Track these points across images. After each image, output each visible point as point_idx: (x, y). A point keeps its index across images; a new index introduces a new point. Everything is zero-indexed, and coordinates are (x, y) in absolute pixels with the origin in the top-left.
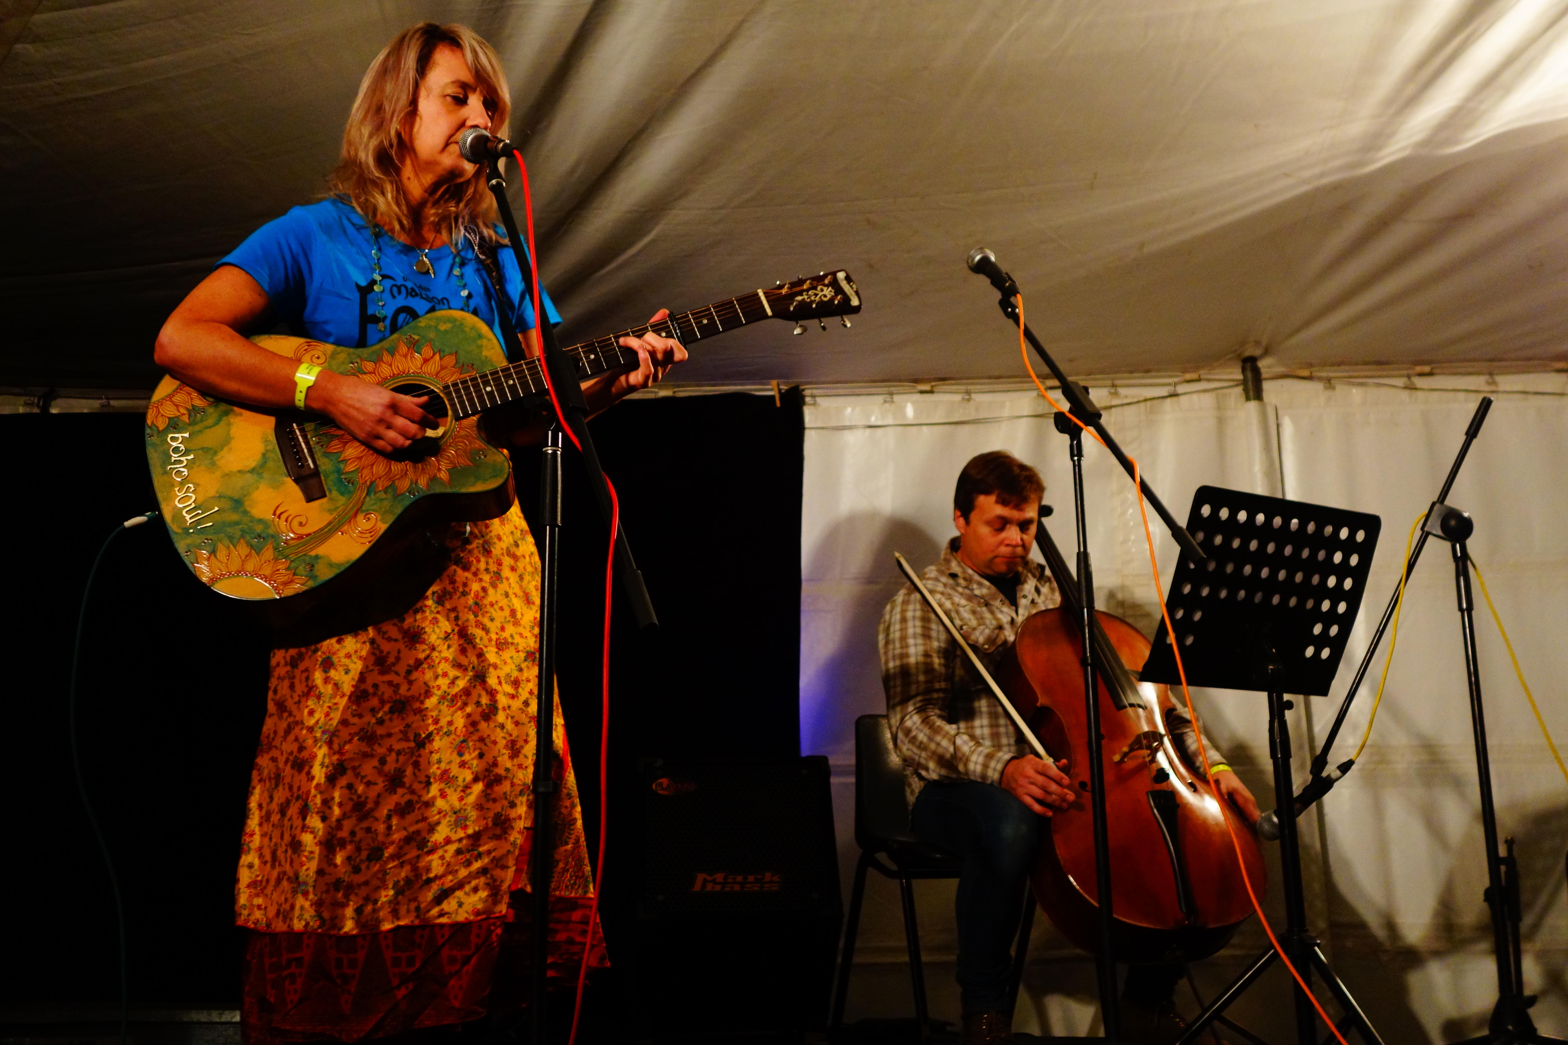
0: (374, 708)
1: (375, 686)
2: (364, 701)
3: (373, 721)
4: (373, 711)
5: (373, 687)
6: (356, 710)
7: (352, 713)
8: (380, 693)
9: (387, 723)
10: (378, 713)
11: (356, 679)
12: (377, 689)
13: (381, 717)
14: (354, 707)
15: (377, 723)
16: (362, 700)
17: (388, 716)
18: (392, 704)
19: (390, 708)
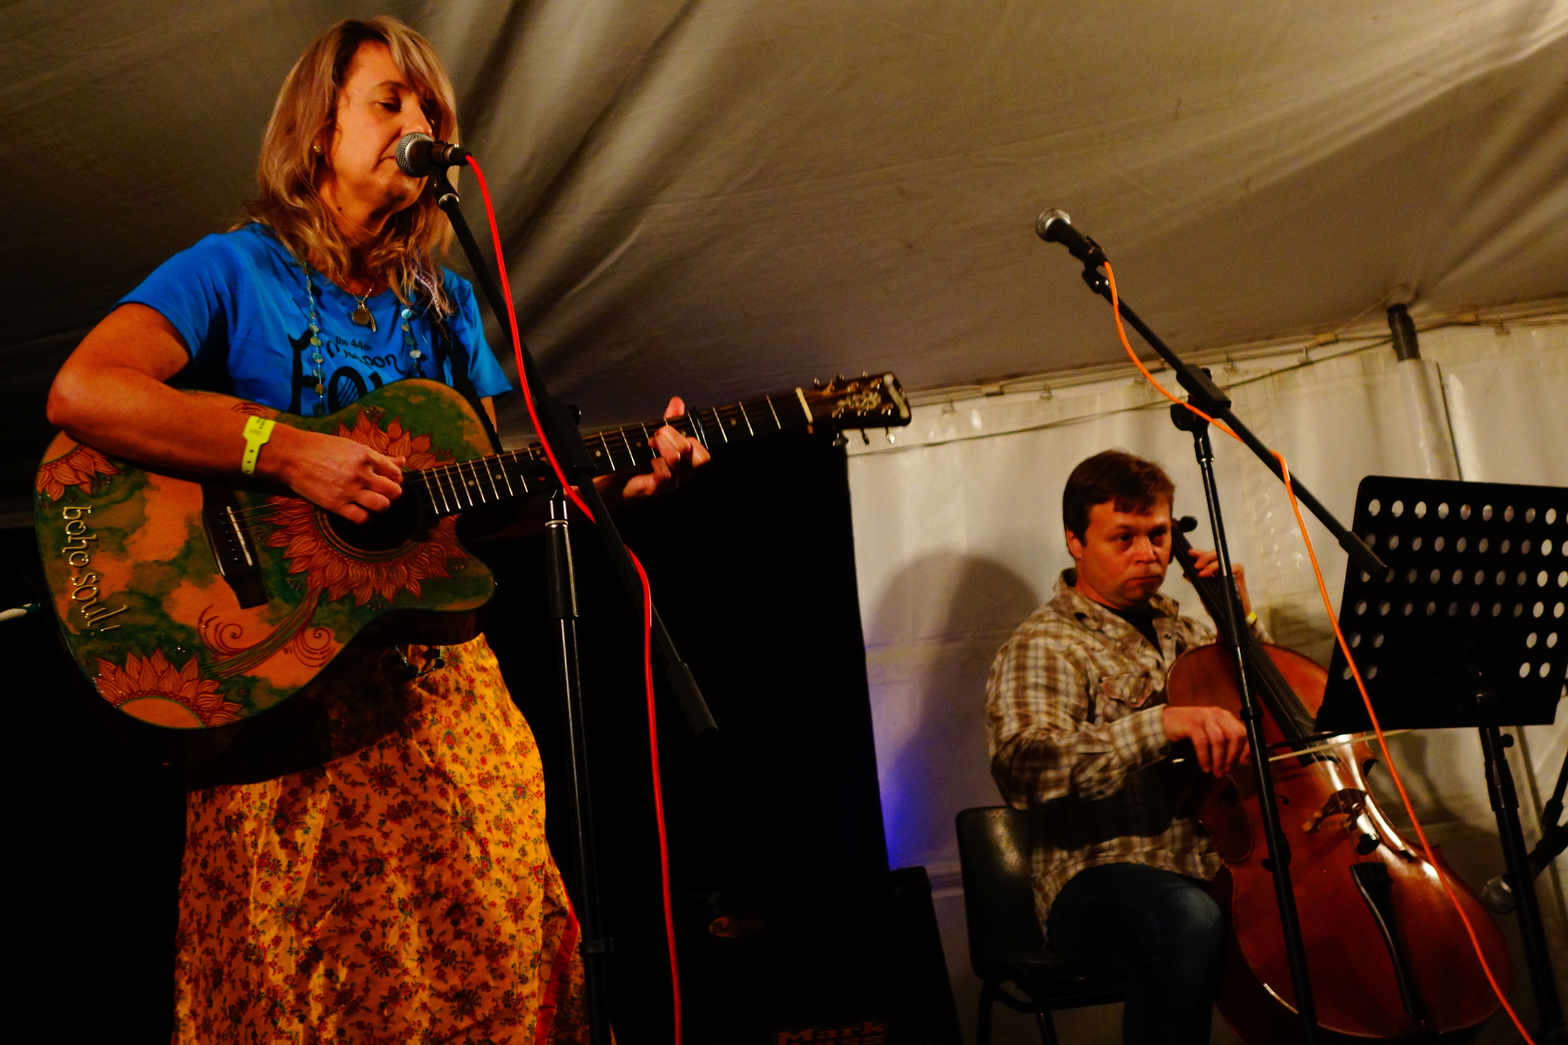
0: (346, 872)
1: (344, 844)
2: (332, 865)
3: (348, 887)
4: (344, 875)
5: (341, 845)
6: (323, 877)
7: (319, 881)
8: (351, 852)
9: (365, 887)
10: (352, 877)
11: (319, 837)
12: (347, 847)
13: (356, 882)
14: (321, 874)
15: (352, 890)
16: (329, 864)
17: (365, 880)
18: (367, 864)
19: (366, 869)
